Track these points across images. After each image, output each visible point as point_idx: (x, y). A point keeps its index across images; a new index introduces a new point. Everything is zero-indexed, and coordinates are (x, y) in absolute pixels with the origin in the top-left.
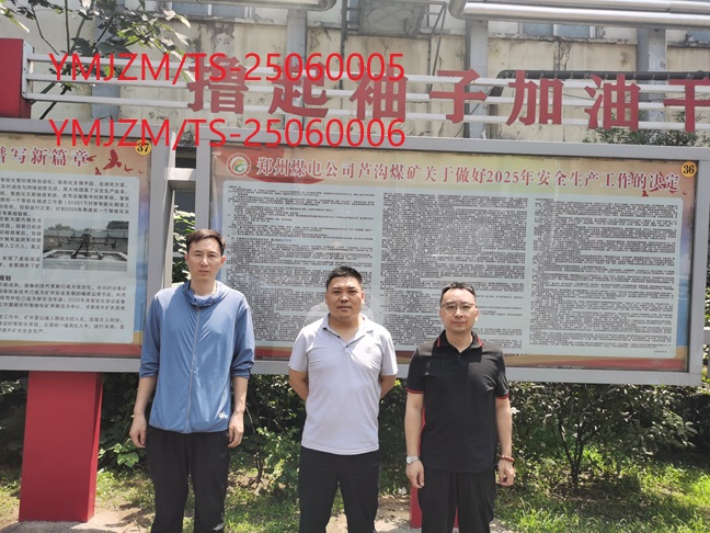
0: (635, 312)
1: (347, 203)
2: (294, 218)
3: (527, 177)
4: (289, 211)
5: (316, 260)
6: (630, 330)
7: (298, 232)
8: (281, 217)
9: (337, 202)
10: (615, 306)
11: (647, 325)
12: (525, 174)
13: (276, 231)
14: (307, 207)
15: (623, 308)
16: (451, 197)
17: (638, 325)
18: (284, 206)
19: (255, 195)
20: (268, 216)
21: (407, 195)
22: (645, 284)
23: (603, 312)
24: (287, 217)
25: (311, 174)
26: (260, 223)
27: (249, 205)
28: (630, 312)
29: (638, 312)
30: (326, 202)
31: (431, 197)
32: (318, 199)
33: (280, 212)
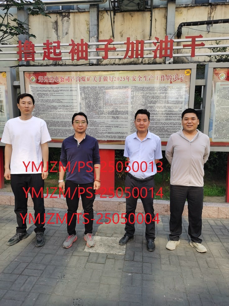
0: (167, 125)
1: (68, 90)
2: (52, 96)
3: (128, 79)
4: (50, 94)
5: (59, 110)
6: (166, 132)
7: (53, 101)
8: (47, 96)
9: (65, 90)
10: (160, 124)
11: (172, 130)
12: (127, 77)
13: (47, 101)
14: (56, 92)
15: (163, 124)
16: (102, 87)
17: (168, 130)
18: (48, 92)
19: (39, 89)
20: (43, 96)
21: (87, 87)
22: (171, 115)
23: (156, 126)
24: (49, 96)
25: (56, 81)
26: (41, 98)
27: (37, 92)
28: (166, 126)
29: (168, 126)
30: (61, 90)
31: (96, 87)
32: (59, 89)
33: (47, 95)
